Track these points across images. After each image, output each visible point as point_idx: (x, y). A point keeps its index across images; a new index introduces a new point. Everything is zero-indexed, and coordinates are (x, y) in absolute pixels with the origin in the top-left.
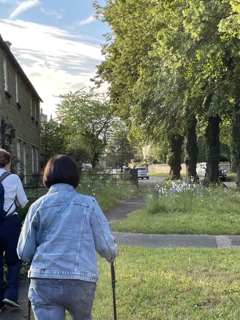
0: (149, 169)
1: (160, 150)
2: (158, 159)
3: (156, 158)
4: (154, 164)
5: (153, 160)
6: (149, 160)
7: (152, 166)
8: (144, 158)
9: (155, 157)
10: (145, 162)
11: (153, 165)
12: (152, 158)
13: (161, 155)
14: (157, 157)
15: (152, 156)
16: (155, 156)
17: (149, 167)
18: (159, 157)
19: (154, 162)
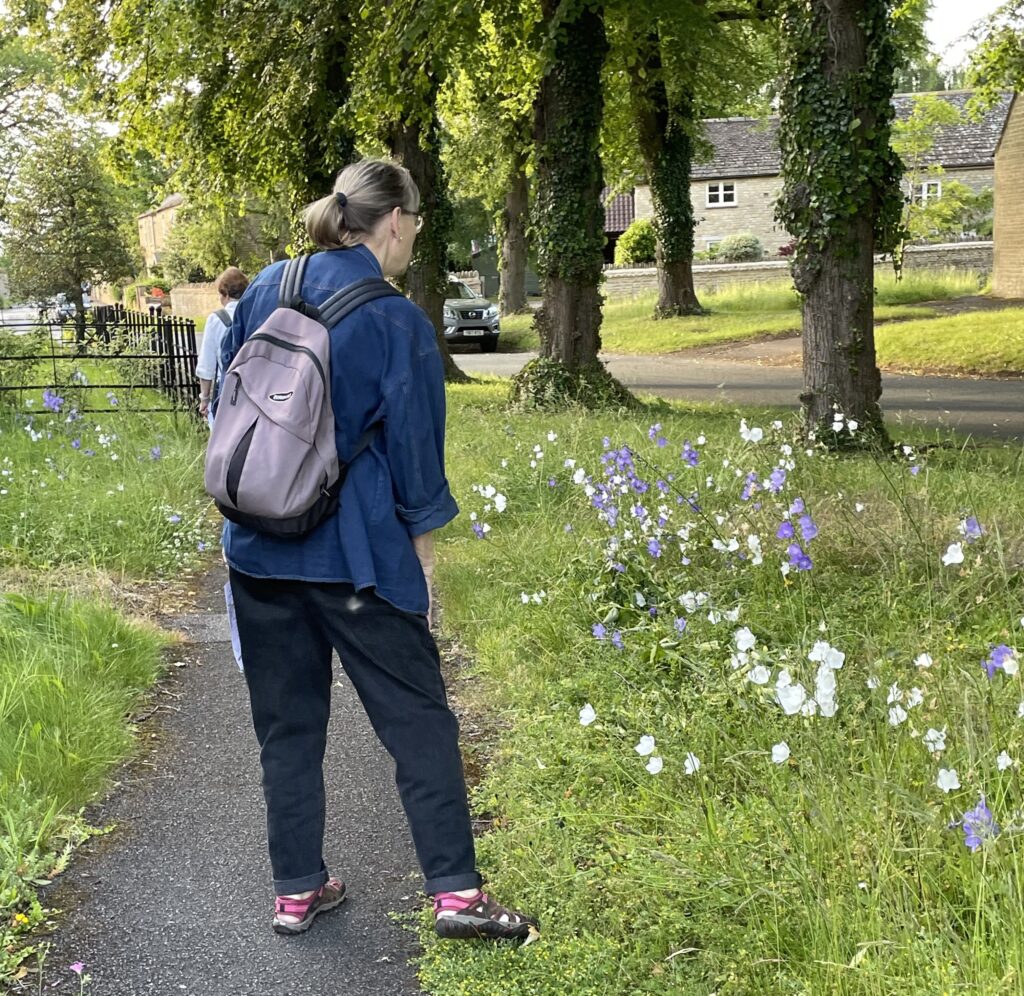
0: (173, 301)
1: (214, 228)
2: (209, 262)
3: (199, 259)
4: (194, 282)
5: (187, 270)
6: (171, 267)
7: (185, 293)
8: (150, 262)
9: (196, 255)
10: (152, 278)
11: (191, 288)
12: (182, 262)
13: (217, 249)
14: (204, 258)
15: (185, 252)
16: (194, 251)
17: (172, 295)
18: (211, 258)
19: (191, 275)
